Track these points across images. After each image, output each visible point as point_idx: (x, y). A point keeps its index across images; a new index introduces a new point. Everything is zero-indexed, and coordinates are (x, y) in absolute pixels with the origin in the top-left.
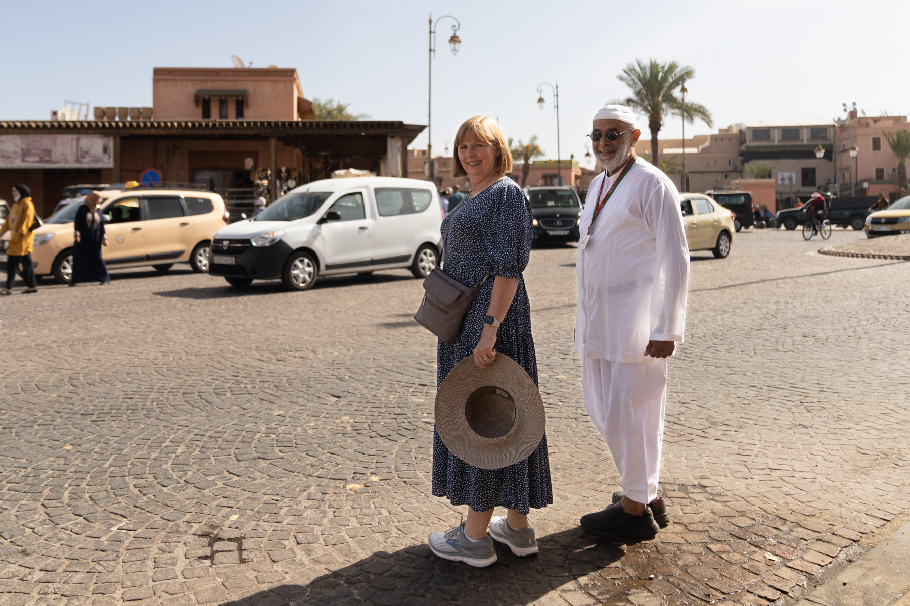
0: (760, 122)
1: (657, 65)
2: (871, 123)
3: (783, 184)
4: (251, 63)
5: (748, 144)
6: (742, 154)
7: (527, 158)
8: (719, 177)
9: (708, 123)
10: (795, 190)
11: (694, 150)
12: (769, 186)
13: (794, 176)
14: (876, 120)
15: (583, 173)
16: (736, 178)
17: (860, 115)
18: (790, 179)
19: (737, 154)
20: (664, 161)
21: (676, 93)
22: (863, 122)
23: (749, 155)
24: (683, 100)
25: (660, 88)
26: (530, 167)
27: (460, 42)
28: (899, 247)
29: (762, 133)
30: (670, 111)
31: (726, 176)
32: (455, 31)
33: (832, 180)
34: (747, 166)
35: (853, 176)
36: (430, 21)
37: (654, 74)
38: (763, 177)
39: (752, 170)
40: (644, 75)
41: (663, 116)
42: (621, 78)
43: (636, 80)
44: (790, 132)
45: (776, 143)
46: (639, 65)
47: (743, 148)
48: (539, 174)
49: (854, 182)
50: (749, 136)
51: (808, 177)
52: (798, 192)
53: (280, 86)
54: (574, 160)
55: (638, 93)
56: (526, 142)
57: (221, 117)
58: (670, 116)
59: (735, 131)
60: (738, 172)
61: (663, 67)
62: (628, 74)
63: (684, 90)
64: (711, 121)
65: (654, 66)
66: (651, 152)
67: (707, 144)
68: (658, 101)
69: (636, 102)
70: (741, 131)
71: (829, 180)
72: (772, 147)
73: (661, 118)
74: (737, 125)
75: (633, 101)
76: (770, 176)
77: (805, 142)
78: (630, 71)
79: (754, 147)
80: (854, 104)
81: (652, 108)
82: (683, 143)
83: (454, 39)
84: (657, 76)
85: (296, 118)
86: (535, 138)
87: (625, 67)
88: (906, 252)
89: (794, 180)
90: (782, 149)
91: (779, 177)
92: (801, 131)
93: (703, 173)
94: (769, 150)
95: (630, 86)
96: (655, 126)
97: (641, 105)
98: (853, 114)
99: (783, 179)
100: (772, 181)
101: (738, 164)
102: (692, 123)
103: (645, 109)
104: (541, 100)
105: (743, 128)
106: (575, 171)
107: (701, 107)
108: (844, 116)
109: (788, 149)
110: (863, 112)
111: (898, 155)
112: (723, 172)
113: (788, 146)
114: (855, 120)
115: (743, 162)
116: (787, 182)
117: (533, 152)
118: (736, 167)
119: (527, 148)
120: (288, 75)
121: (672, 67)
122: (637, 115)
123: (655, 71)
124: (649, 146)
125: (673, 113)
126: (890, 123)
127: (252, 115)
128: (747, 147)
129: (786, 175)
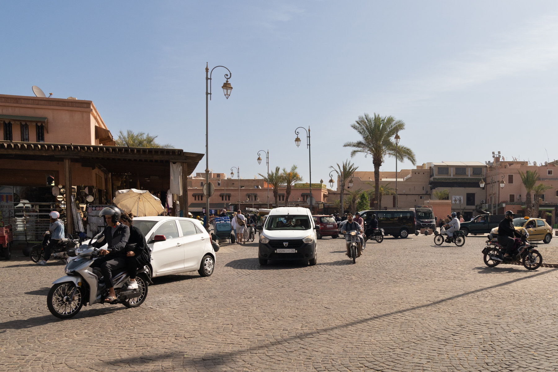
0: (443, 162)
1: (380, 119)
2: (508, 165)
3: (456, 203)
4: (51, 94)
5: (435, 177)
6: (431, 183)
7: (289, 182)
8: (417, 198)
9: (412, 161)
10: (462, 207)
11: (402, 180)
12: (447, 204)
13: (462, 198)
14: (511, 164)
15: (329, 193)
16: (427, 199)
17: (501, 160)
18: (460, 200)
19: (428, 183)
20: (382, 187)
21: (392, 139)
22: (503, 165)
23: (435, 184)
24: (396, 144)
25: (381, 136)
26: (292, 188)
27: (232, 88)
28: (550, 257)
29: (443, 169)
30: (387, 152)
31: (421, 198)
32: (227, 79)
33: (484, 202)
34: (434, 191)
35: (497, 199)
36: (207, 70)
37: (377, 126)
38: (443, 199)
39: (437, 194)
40: (370, 125)
41: (383, 155)
42: (354, 127)
43: (365, 129)
44: (461, 169)
45: (452, 176)
46: (366, 118)
47: (432, 179)
48: (299, 193)
49: (497, 203)
50: (435, 171)
51: (470, 199)
52: (464, 209)
53: (77, 116)
54: (323, 184)
55: (366, 138)
56: (289, 171)
57: (23, 139)
58: (387, 155)
59: (427, 168)
60: (428, 195)
61: (383, 120)
62: (359, 124)
63: (397, 137)
64: (414, 160)
65: (377, 119)
66: (374, 180)
67: (409, 176)
68: (379, 144)
69: (364, 145)
70: (430, 167)
71: (483, 201)
72: (449, 179)
73: (381, 157)
74: (428, 163)
75: (362, 144)
76: (448, 199)
77: (469, 177)
78: (361, 122)
79: (439, 179)
80: (499, 153)
81: (376, 149)
82: (396, 175)
83: (226, 86)
84: (379, 126)
85: (93, 143)
86: (295, 168)
87: (357, 119)
88: (555, 261)
89: (462, 201)
90: (455, 181)
91: (453, 199)
92: (467, 169)
93: (407, 195)
94: (448, 181)
95: (360, 133)
96: (377, 162)
97: (368, 147)
98: (497, 159)
99: (455, 200)
100: (449, 201)
101: (429, 189)
102: (402, 161)
103: (371, 150)
104: (298, 140)
105: (432, 166)
106: (324, 192)
107: (408, 150)
108: (492, 160)
109: (459, 181)
110: (503, 158)
111: (527, 187)
112: (419, 195)
113: (459, 178)
114: (499, 163)
115: (431, 189)
116: (458, 202)
117: (293, 178)
118: (427, 192)
119: (289, 174)
120: (85, 106)
121: (390, 120)
122: (366, 154)
123: (378, 123)
124: (373, 175)
125: (389, 154)
126: (519, 166)
127: (50, 139)
128: (434, 178)
129: (458, 197)
